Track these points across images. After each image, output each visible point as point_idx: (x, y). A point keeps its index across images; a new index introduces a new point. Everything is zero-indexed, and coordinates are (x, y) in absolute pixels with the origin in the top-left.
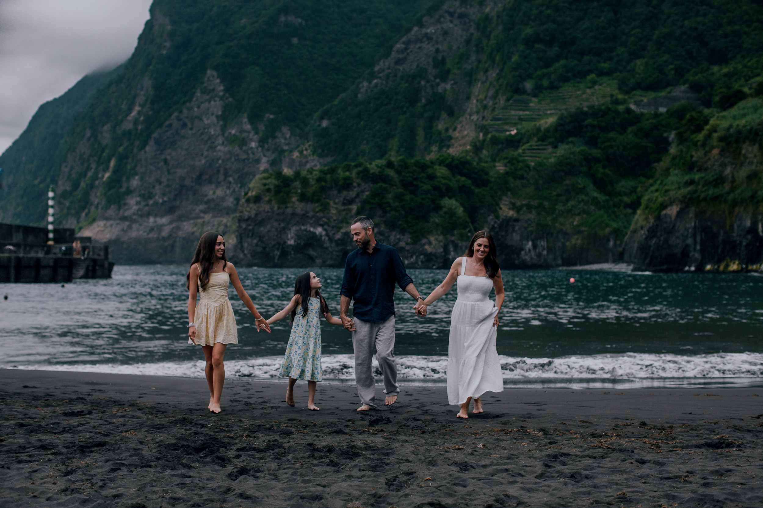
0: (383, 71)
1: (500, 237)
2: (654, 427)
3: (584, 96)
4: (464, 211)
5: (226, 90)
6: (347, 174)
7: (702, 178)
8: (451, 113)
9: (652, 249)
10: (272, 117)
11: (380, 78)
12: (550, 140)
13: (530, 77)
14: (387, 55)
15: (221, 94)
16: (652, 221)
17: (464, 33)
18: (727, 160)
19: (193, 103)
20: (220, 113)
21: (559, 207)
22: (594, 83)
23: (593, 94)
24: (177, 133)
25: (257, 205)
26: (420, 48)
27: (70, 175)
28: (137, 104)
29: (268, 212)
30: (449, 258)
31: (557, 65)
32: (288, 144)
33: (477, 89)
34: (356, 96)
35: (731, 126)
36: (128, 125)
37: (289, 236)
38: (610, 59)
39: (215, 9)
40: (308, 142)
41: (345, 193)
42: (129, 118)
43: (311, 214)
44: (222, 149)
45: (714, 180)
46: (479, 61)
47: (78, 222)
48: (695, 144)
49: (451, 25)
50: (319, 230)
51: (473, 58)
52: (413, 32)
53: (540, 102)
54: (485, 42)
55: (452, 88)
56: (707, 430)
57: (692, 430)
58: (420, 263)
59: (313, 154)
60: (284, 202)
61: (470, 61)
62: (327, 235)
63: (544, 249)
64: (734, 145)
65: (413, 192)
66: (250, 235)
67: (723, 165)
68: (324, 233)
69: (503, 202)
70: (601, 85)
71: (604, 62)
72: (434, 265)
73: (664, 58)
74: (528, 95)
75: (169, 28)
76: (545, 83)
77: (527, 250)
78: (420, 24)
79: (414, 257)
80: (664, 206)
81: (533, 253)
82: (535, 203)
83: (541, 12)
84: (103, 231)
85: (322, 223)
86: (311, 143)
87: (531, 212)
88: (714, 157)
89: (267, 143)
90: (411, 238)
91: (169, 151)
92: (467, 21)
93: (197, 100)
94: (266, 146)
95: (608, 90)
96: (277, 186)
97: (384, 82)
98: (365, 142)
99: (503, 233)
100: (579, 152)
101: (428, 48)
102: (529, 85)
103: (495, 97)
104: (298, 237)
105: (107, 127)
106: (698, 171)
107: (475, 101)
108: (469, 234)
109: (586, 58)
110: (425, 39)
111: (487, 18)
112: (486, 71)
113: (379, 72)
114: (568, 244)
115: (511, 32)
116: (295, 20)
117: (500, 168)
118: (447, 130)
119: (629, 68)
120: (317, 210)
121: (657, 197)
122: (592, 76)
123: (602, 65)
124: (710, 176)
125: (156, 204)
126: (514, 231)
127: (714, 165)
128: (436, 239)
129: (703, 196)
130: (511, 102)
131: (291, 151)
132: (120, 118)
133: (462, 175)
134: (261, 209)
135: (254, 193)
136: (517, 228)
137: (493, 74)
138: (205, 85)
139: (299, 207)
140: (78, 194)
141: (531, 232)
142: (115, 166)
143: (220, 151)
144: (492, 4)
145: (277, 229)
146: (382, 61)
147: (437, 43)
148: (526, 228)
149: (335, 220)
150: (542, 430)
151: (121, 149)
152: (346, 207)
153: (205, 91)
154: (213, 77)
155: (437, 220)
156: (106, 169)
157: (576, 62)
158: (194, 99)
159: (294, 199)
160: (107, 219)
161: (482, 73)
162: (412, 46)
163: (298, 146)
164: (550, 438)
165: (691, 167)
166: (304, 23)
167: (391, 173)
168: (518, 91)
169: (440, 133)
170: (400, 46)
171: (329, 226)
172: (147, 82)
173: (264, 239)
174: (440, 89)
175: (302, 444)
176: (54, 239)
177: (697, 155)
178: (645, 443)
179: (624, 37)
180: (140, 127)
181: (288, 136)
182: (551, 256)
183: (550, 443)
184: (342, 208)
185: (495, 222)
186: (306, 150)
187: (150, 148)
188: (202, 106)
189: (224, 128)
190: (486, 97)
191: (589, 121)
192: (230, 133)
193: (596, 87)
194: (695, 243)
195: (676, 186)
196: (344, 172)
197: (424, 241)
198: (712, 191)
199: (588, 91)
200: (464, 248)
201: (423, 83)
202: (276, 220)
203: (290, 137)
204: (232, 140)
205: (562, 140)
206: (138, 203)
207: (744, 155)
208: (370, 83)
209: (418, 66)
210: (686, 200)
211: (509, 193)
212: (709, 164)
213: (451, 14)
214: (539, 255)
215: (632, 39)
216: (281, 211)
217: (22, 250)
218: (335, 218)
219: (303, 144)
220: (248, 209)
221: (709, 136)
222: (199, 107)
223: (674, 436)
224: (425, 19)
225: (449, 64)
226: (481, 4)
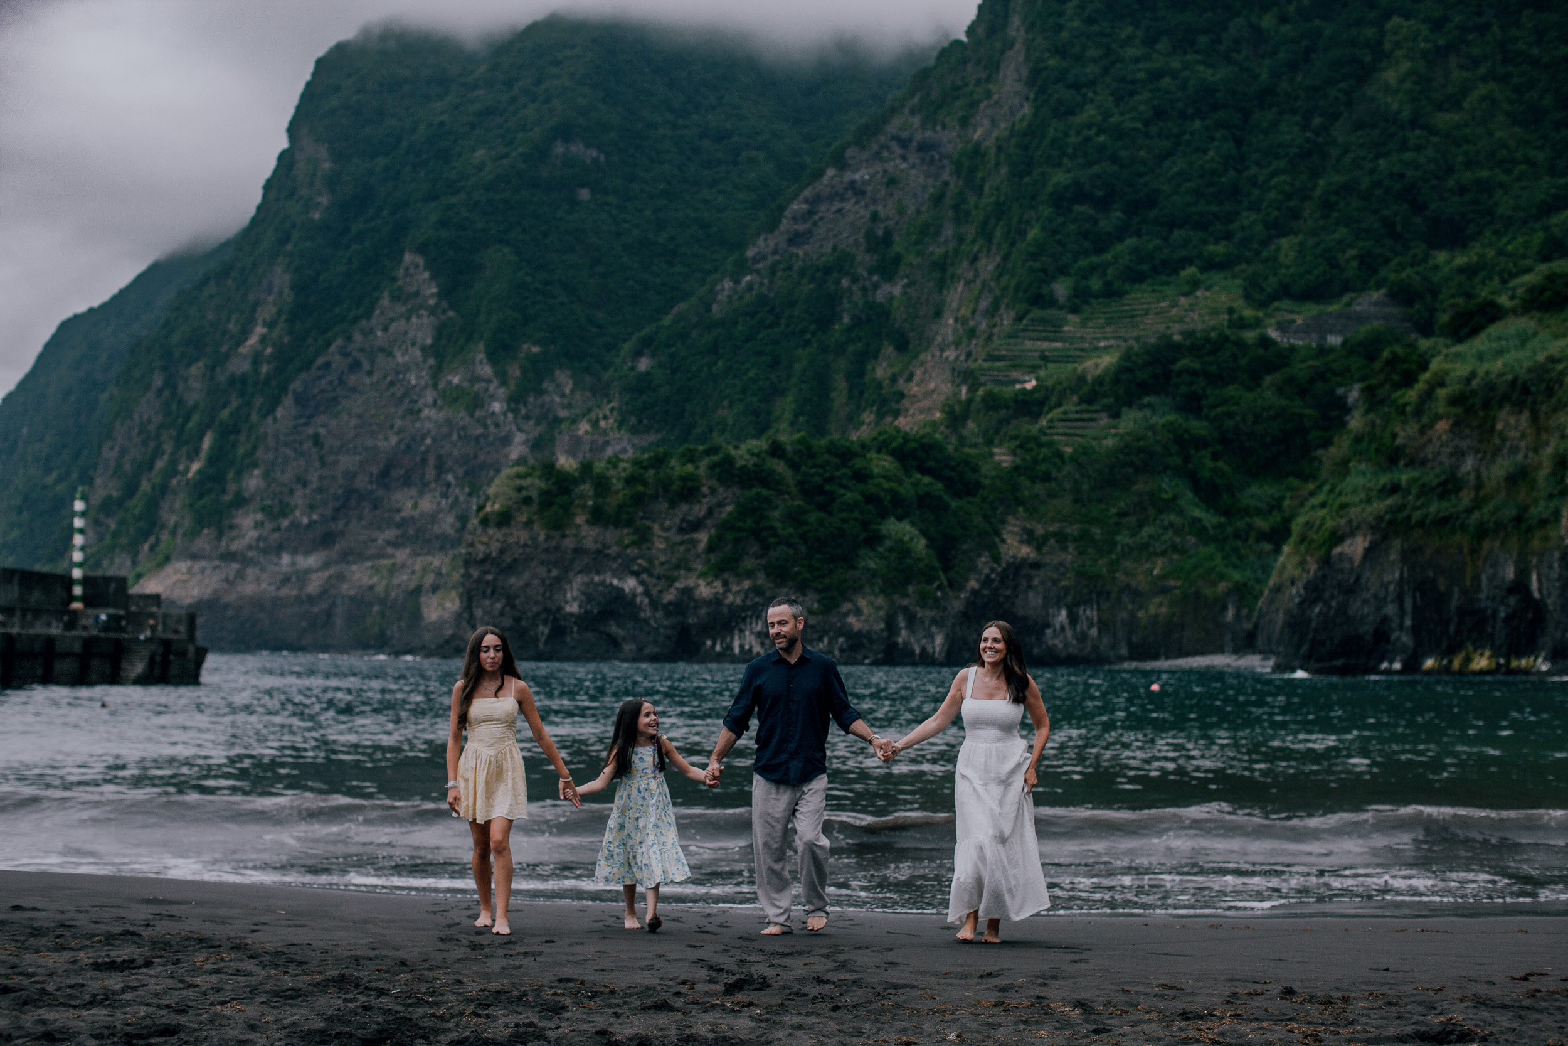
0: (764, 258)
1: (1001, 599)
2: (1311, 999)
3: (1174, 311)
4: (927, 546)
5: (445, 293)
6: (690, 468)
7: (1415, 480)
8: (902, 346)
9: (1314, 624)
10: (535, 349)
11: (758, 272)
12: (1105, 401)
13: (1063, 271)
14: (772, 226)
15: (432, 302)
16: (1313, 567)
17: (930, 181)
18: (1465, 444)
19: (374, 321)
20: (429, 342)
21: (1123, 538)
22: (1195, 284)
23: (1191, 308)
24: (342, 382)
25: (504, 530)
26: (839, 211)
27: (119, 465)
28: (260, 321)
29: (526, 545)
30: (896, 644)
31: (1119, 248)
32: (568, 406)
33: (956, 294)
34: (709, 310)
35: (1473, 375)
36: (240, 366)
37: (569, 595)
38: (1228, 236)
39: (422, 128)
40: (609, 402)
41: (684, 507)
42: (242, 350)
43: (614, 550)
44: (432, 416)
45: (1439, 485)
46: (961, 240)
47: (135, 563)
48: (1401, 411)
49: (904, 166)
50: (630, 584)
51: (948, 231)
52: (825, 180)
53: (1084, 324)
54: (972, 200)
55: (904, 293)
56: (1420, 1004)
57: (1389, 1004)
58: (837, 653)
59: (620, 427)
60: (558, 525)
61: (942, 239)
62: (647, 593)
63: (1091, 625)
64: (1481, 414)
65: (823, 507)
66: (489, 591)
67: (1459, 454)
68: (640, 589)
69: (1010, 528)
70: (1208, 288)
71: (1216, 242)
72: (866, 657)
73: (1337, 236)
74: (1061, 308)
75: (327, 165)
76: (1096, 284)
77: (1058, 627)
78: (840, 162)
79: (826, 640)
80: (1337, 538)
81: (1069, 633)
82: (1073, 530)
83: (1087, 140)
84: (185, 581)
85: (636, 568)
86: (614, 404)
87: (1064, 549)
88: (1439, 438)
89: (525, 404)
90: (819, 602)
91: (322, 418)
92: (937, 157)
93: (382, 313)
94: (523, 411)
95: (1223, 299)
96: (543, 493)
97: (766, 281)
98: (726, 403)
99: (1008, 592)
100: (1164, 426)
101: (857, 211)
102: (1061, 289)
103: (993, 311)
104: (588, 597)
105: (196, 369)
106: (1406, 465)
107: (951, 321)
108: (939, 594)
109: (1178, 234)
110: (850, 193)
111: (977, 152)
112: (975, 259)
113: (756, 260)
114: (1141, 614)
115: (1026, 179)
116: (584, 152)
117: (1003, 457)
118: (894, 379)
119: (1265, 254)
120: (627, 542)
121: (1323, 519)
122: (1191, 270)
123: (1211, 248)
124: (1431, 477)
125: (295, 526)
126: (1030, 587)
127: (1439, 453)
128: (872, 604)
129: (1417, 515)
130: (1025, 322)
131: (574, 421)
132: (224, 349)
133: (924, 471)
134: (511, 540)
135: (497, 507)
136: (1036, 582)
137: (988, 266)
138: (400, 283)
139: (590, 535)
140: (136, 505)
141: (1067, 590)
142: (212, 448)
143: (429, 418)
144: (987, 122)
145: (543, 581)
146: (762, 238)
147: (875, 201)
148: (1055, 582)
149: (662, 564)
150: (1081, 1004)
151: (225, 414)
152: (687, 537)
153: (396, 298)
154: (417, 266)
155: (872, 565)
156: (194, 454)
157: (1157, 242)
158: (377, 312)
159: (579, 520)
160: (194, 557)
161: (965, 263)
162: (823, 208)
163: (590, 410)
164: (1095, 1022)
165: (1393, 457)
166: (602, 158)
167: (779, 467)
168: (1040, 300)
169: (879, 386)
170: (798, 206)
171: (650, 575)
172: (281, 278)
173: (517, 602)
174: (880, 296)
175: (585, 1032)
176: (83, 599)
177: (1405, 433)
178: (1291, 1031)
179: (1256, 192)
180: (264, 369)
181: (567, 391)
182: (1106, 640)
183: (1097, 1032)
184: (679, 538)
185: (992, 570)
186: (605, 418)
187: (285, 411)
188: (393, 327)
189: (437, 372)
190: (974, 312)
191: (1185, 362)
192: (450, 383)
193: (1199, 293)
194: (1402, 611)
195: (1363, 495)
196: (683, 464)
197: (846, 607)
198: (1435, 508)
199: (1183, 301)
200: (927, 623)
201: (845, 283)
202: (542, 563)
203: (572, 391)
204: (453, 397)
205: (1129, 402)
206: (258, 525)
207: (1501, 434)
208: (737, 282)
209: (835, 249)
210: (1384, 525)
211: (1021, 509)
212: (1429, 451)
213: (904, 143)
214: (1083, 637)
215: (1272, 195)
216: (554, 543)
217: (16, 620)
218: (662, 558)
219: (599, 407)
220: (485, 539)
221: (1428, 394)
222: (386, 329)
223: (1351, 1017)
224: (850, 152)
225: (899, 245)
226: (965, 122)
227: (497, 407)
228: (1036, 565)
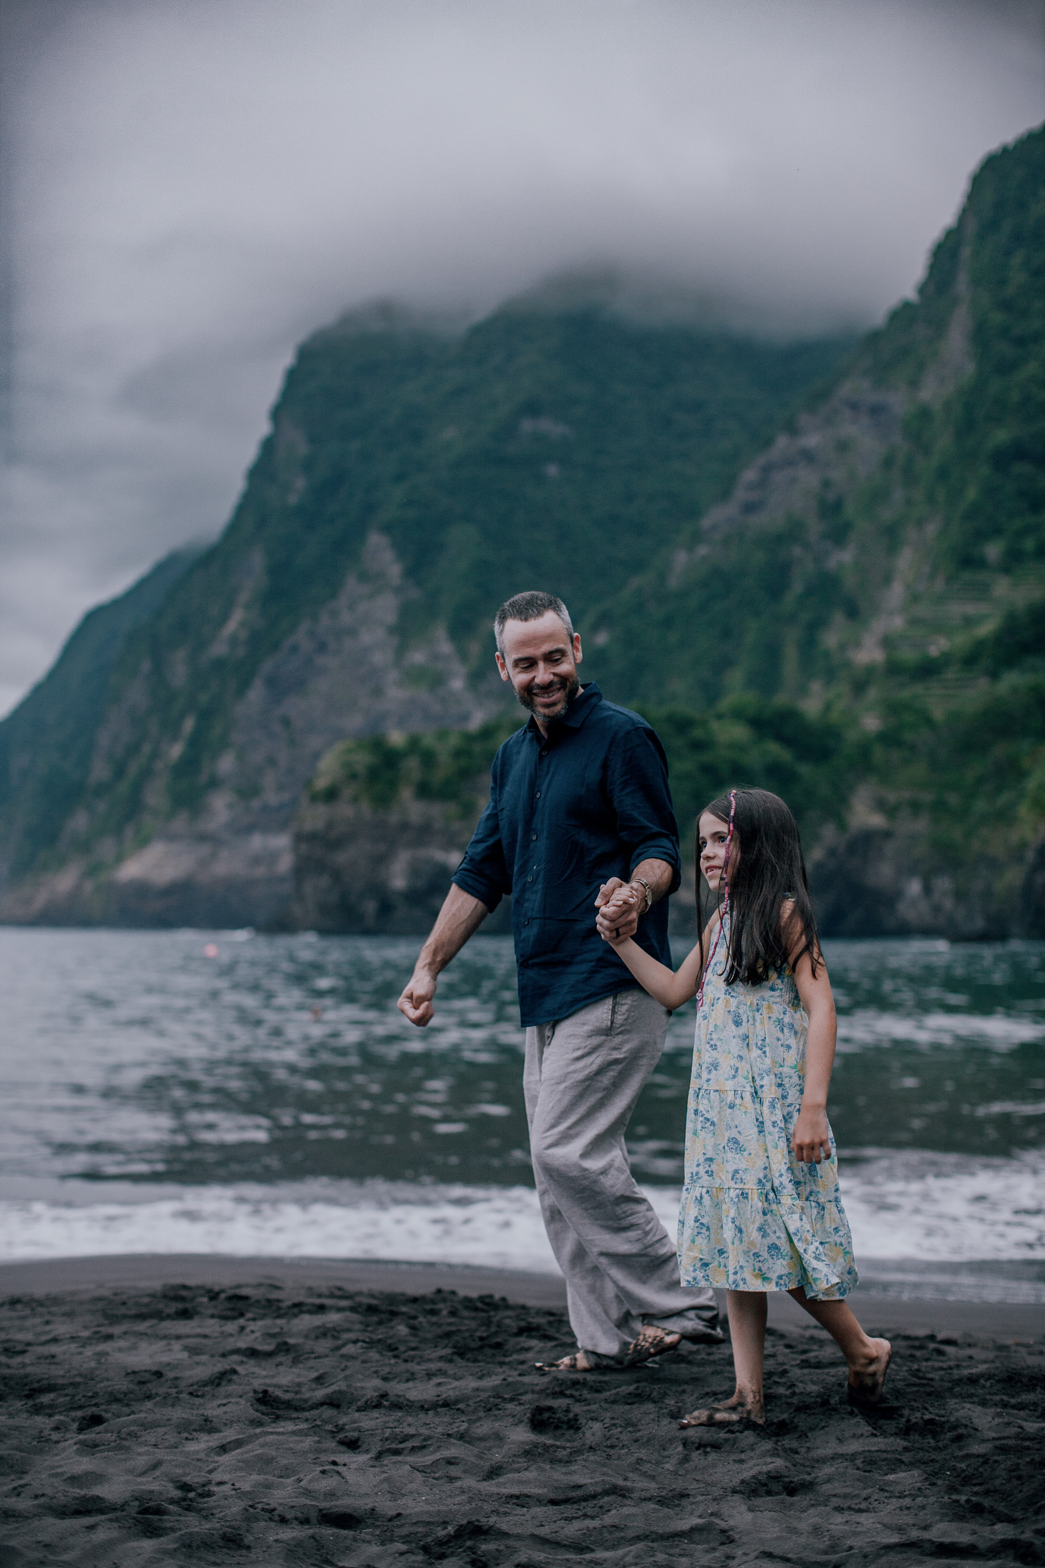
0: (720, 527)
5: (407, 574)
8: (853, 612)
11: (712, 543)
12: (986, 663)
13: (997, 531)
14: (725, 494)
15: (396, 582)
17: (881, 445)
19: (340, 602)
20: (393, 620)
24: (309, 663)
25: (331, 806)
26: (793, 479)
28: (240, 604)
29: (351, 821)
33: (906, 561)
34: (664, 582)
36: (219, 649)
37: (395, 871)
39: (396, 411)
42: (224, 634)
43: (439, 824)
44: (396, 694)
46: (910, 503)
47: (118, 848)
49: (855, 430)
51: (898, 495)
52: (777, 447)
54: (921, 462)
55: (855, 560)
61: (892, 504)
66: (316, 868)
69: (860, 795)
74: (991, 570)
75: (303, 450)
76: (1029, 544)
78: (792, 429)
81: (923, 905)
84: (162, 863)
85: (460, 842)
87: (918, 818)
91: (293, 699)
92: (887, 420)
93: (349, 594)
96: (370, 768)
97: (721, 552)
99: (857, 862)
101: (808, 478)
102: (993, 550)
104: (414, 871)
105: (181, 653)
110: (802, 460)
111: (924, 414)
112: (920, 523)
113: (711, 530)
114: (997, 884)
116: (551, 427)
120: (452, 815)
125: (265, 808)
126: (881, 857)
130: (955, 584)
132: (207, 632)
134: (337, 815)
135: (326, 782)
136: (888, 852)
137: (932, 529)
138: (366, 564)
139: (416, 810)
140: (123, 788)
141: (920, 859)
142: (192, 730)
143: (393, 697)
144: (935, 382)
145: (370, 856)
146: (716, 507)
147: (826, 466)
148: (906, 853)
151: (204, 697)
153: (364, 577)
154: (382, 547)
156: (174, 739)
158: (344, 593)
159: (406, 794)
160: (171, 838)
161: (914, 528)
162: (776, 475)
166: (572, 434)
168: (971, 562)
169: (829, 655)
170: (750, 475)
172: (257, 560)
173: (343, 878)
174: (831, 564)
180: (240, 652)
185: (838, 839)
187: (256, 694)
188: (359, 607)
189: (401, 651)
190: (918, 577)
192: (413, 662)
201: (797, 551)
202: (368, 838)
204: (415, 676)
205: (1010, 664)
206: (231, 806)
208: (692, 553)
209: (787, 517)
211: (872, 777)
213: (854, 406)
214: (937, 909)
216: (378, 818)
220: (313, 815)
222: (352, 610)
224: (804, 419)
225: (850, 510)
226: (914, 384)
227: (457, 684)
228: (887, 835)
